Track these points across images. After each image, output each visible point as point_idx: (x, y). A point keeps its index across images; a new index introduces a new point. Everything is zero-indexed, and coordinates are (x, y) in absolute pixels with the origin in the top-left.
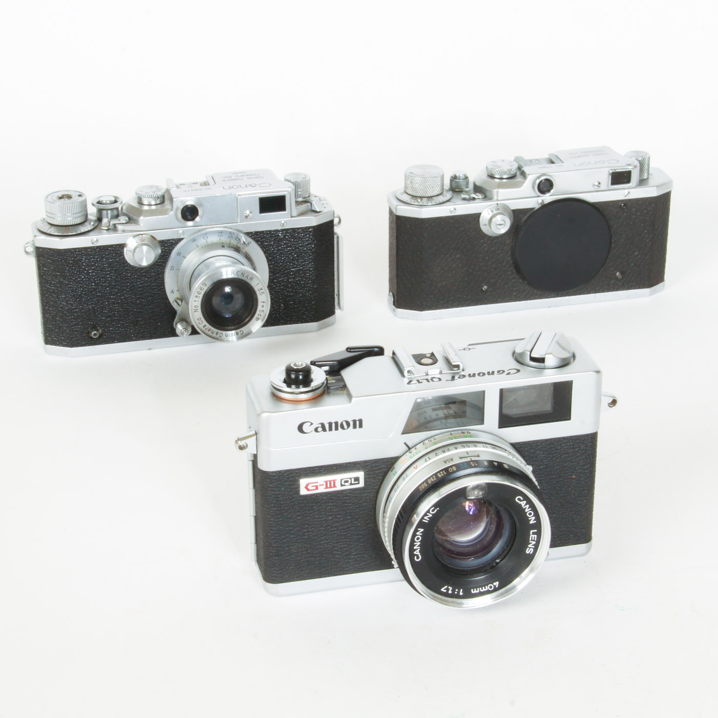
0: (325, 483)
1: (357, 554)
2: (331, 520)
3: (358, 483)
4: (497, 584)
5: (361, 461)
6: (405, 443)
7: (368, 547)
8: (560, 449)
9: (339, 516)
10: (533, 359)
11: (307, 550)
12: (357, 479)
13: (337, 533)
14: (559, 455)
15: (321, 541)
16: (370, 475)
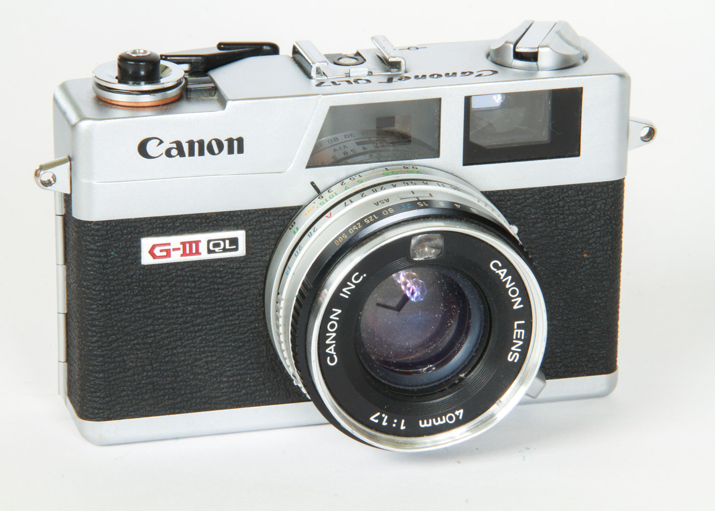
0: (181, 247)
1: (233, 375)
2: (192, 312)
3: (236, 249)
4: (460, 412)
5: (241, 211)
6: (312, 183)
7: (252, 363)
8: (563, 207)
9: (204, 306)
10: (518, 56)
11: (151, 364)
12: (234, 241)
13: (200, 336)
14: (561, 217)
15: (175, 348)
16: (256, 236)
